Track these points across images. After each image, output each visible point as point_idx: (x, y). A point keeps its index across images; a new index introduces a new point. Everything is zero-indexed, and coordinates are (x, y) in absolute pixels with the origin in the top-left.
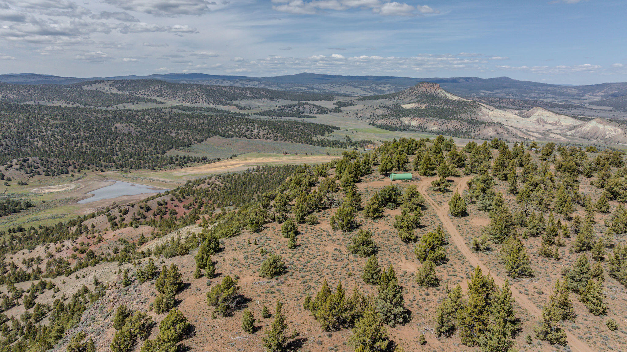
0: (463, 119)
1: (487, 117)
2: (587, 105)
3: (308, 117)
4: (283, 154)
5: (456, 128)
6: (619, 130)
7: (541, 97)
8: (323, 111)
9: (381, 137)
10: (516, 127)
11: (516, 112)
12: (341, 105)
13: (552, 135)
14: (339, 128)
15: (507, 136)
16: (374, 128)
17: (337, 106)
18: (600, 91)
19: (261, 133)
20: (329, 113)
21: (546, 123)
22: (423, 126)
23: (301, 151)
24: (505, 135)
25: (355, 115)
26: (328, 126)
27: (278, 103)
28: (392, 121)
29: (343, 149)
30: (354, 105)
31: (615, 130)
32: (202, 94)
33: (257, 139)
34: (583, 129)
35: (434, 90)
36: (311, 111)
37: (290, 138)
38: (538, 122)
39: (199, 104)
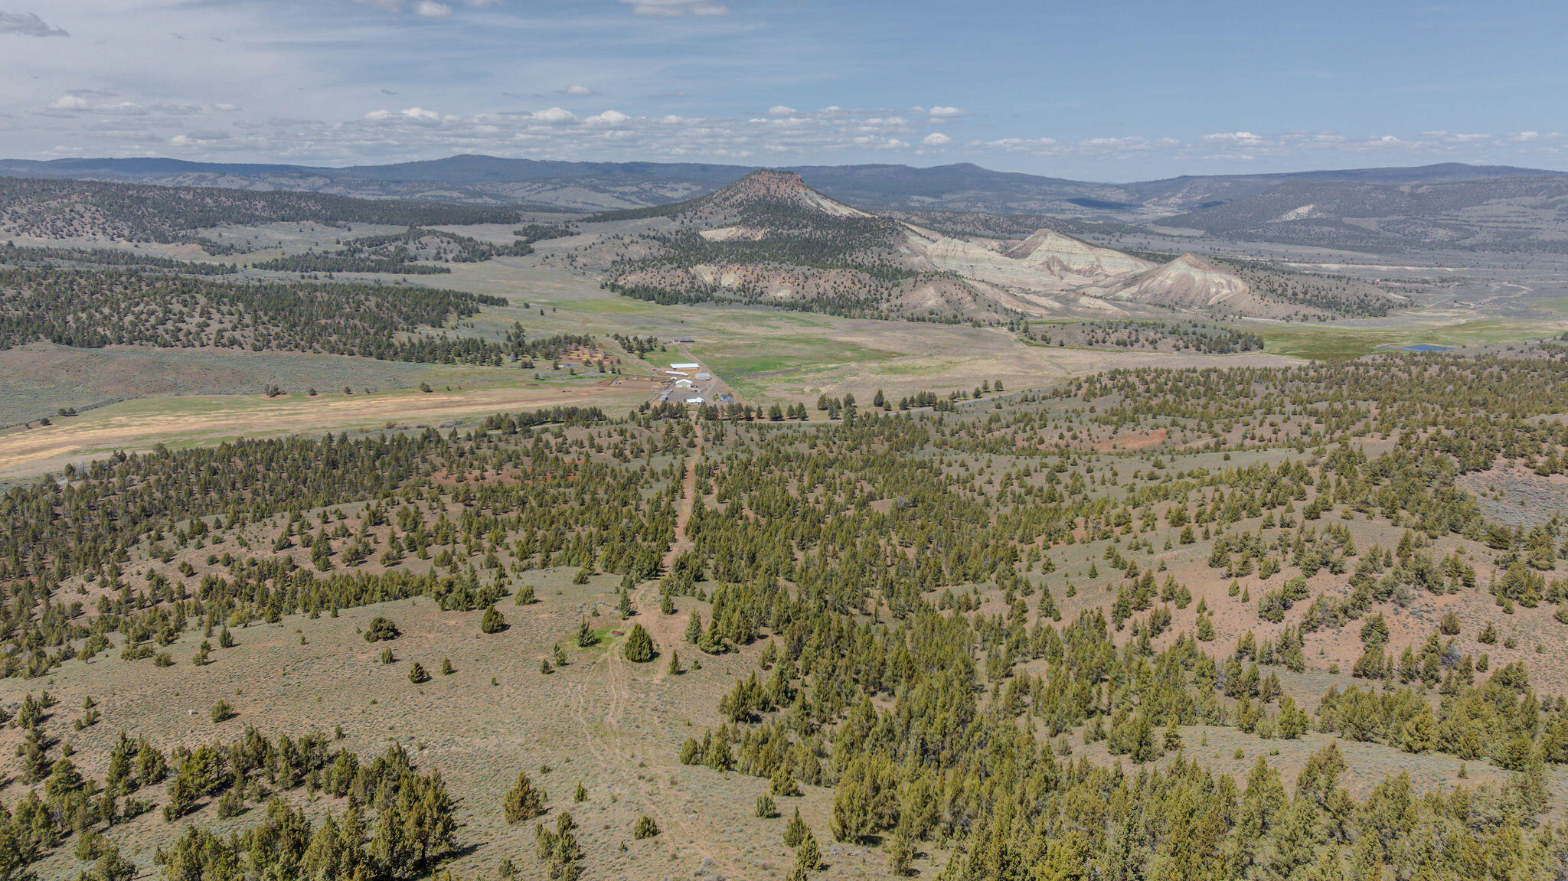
0: (859, 267)
1: (921, 257)
2: (1150, 227)
3: (424, 271)
4: (265, 397)
5: (841, 289)
6: (1238, 282)
7: (1049, 210)
8: (477, 253)
9: (626, 323)
10: (995, 281)
11: (995, 244)
12: (536, 233)
13: (1084, 301)
14: (502, 302)
15: (973, 307)
16: (615, 298)
17: (524, 239)
18: (1174, 195)
19: (214, 326)
20: (495, 257)
21: (1066, 269)
22: (751, 286)
23: (335, 382)
24: (969, 306)
25: (568, 261)
26: (471, 296)
27: (344, 234)
28: (666, 275)
29: (485, 368)
30: (572, 235)
31: (1229, 284)
32: (94, 209)
33: (193, 346)
34: (1156, 282)
35: (788, 190)
36: (439, 253)
37: (312, 339)
38: (1049, 268)
39: (81, 239)
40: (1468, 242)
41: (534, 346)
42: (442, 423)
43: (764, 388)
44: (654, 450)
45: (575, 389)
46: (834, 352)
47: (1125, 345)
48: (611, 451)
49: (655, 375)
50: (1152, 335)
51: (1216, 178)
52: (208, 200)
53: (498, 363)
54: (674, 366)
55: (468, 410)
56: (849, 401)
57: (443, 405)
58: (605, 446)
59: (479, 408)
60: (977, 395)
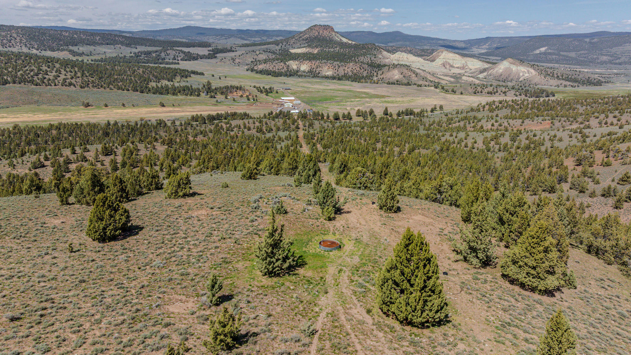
0: (362, 62)
1: (389, 60)
2: (478, 56)
3: (168, 63)
4: (82, 107)
5: (355, 71)
6: (532, 71)
8: (192, 57)
9: (259, 83)
10: (424, 69)
12: (218, 51)
13: (464, 78)
14: (202, 74)
15: (416, 79)
16: (253, 74)
17: (212, 53)
18: (485, 44)
19: (62, 77)
20: (199, 59)
21: (452, 66)
22: (314, 70)
23: (117, 102)
24: (414, 78)
25: (231, 61)
26: (187, 71)
27: (134, 50)
28: (276, 65)
29: (192, 97)
30: (233, 51)
31: (528, 71)
32: (21, 36)
33: (51, 85)
34: (495, 71)
35: (328, 33)
36: (175, 57)
37: (110, 83)
38: (444, 66)
39: (15, 49)
40: (617, 61)
41: (216, 89)
42: (168, 118)
43: (327, 108)
44: (278, 129)
45: (235, 107)
46: (357, 95)
47: (492, 94)
48: (255, 130)
49: (274, 102)
50: (504, 89)
51: (502, 38)
52: (75, 36)
53: (199, 95)
54: (283, 98)
55: (183, 114)
56: (371, 112)
57: (170, 112)
58: (252, 127)
59: (188, 114)
60: (432, 111)
